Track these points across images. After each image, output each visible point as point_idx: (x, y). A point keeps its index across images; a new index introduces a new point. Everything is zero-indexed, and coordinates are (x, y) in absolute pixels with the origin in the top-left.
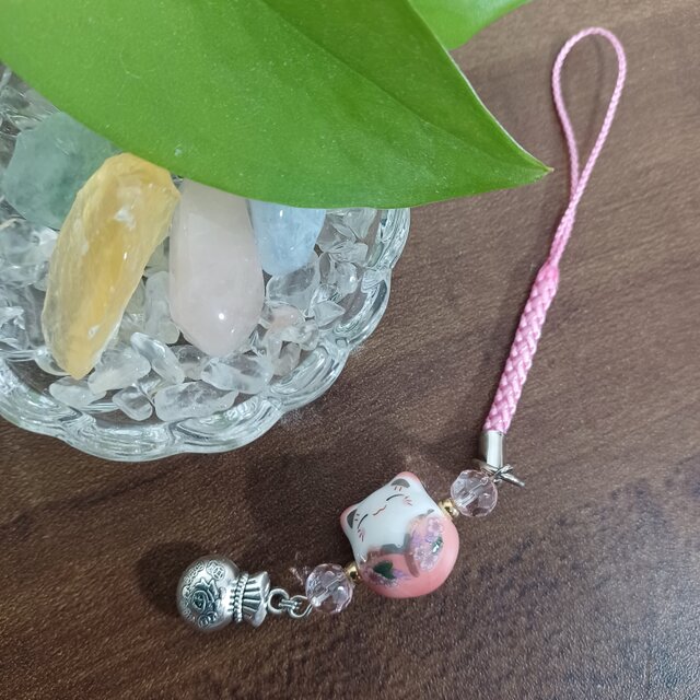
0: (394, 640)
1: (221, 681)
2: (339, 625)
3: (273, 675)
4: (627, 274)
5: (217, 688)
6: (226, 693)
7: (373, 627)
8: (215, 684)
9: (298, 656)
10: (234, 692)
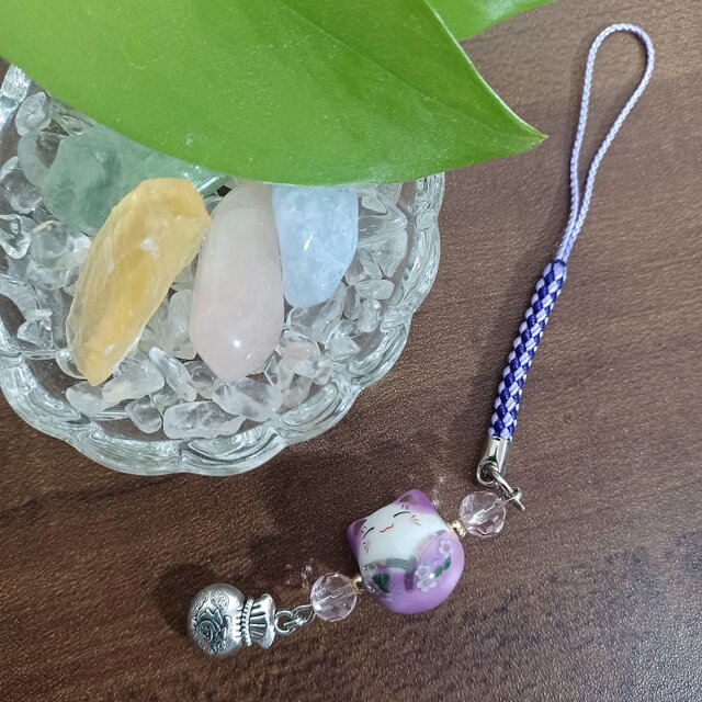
0: (369, 670)
1: (199, 684)
2: (318, 647)
3: (249, 686)
4: (661, 335)
5: (195, 690)
6: (202, 695)
7: (350, 654)
8: (193, 686)
9: (275, 671)
10: (209, 696)
